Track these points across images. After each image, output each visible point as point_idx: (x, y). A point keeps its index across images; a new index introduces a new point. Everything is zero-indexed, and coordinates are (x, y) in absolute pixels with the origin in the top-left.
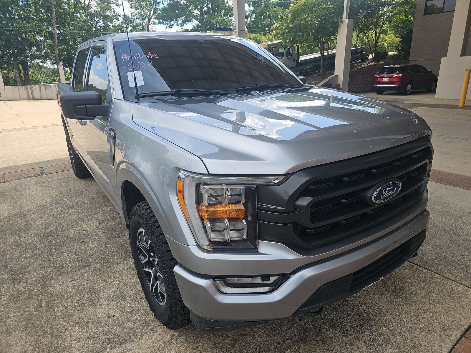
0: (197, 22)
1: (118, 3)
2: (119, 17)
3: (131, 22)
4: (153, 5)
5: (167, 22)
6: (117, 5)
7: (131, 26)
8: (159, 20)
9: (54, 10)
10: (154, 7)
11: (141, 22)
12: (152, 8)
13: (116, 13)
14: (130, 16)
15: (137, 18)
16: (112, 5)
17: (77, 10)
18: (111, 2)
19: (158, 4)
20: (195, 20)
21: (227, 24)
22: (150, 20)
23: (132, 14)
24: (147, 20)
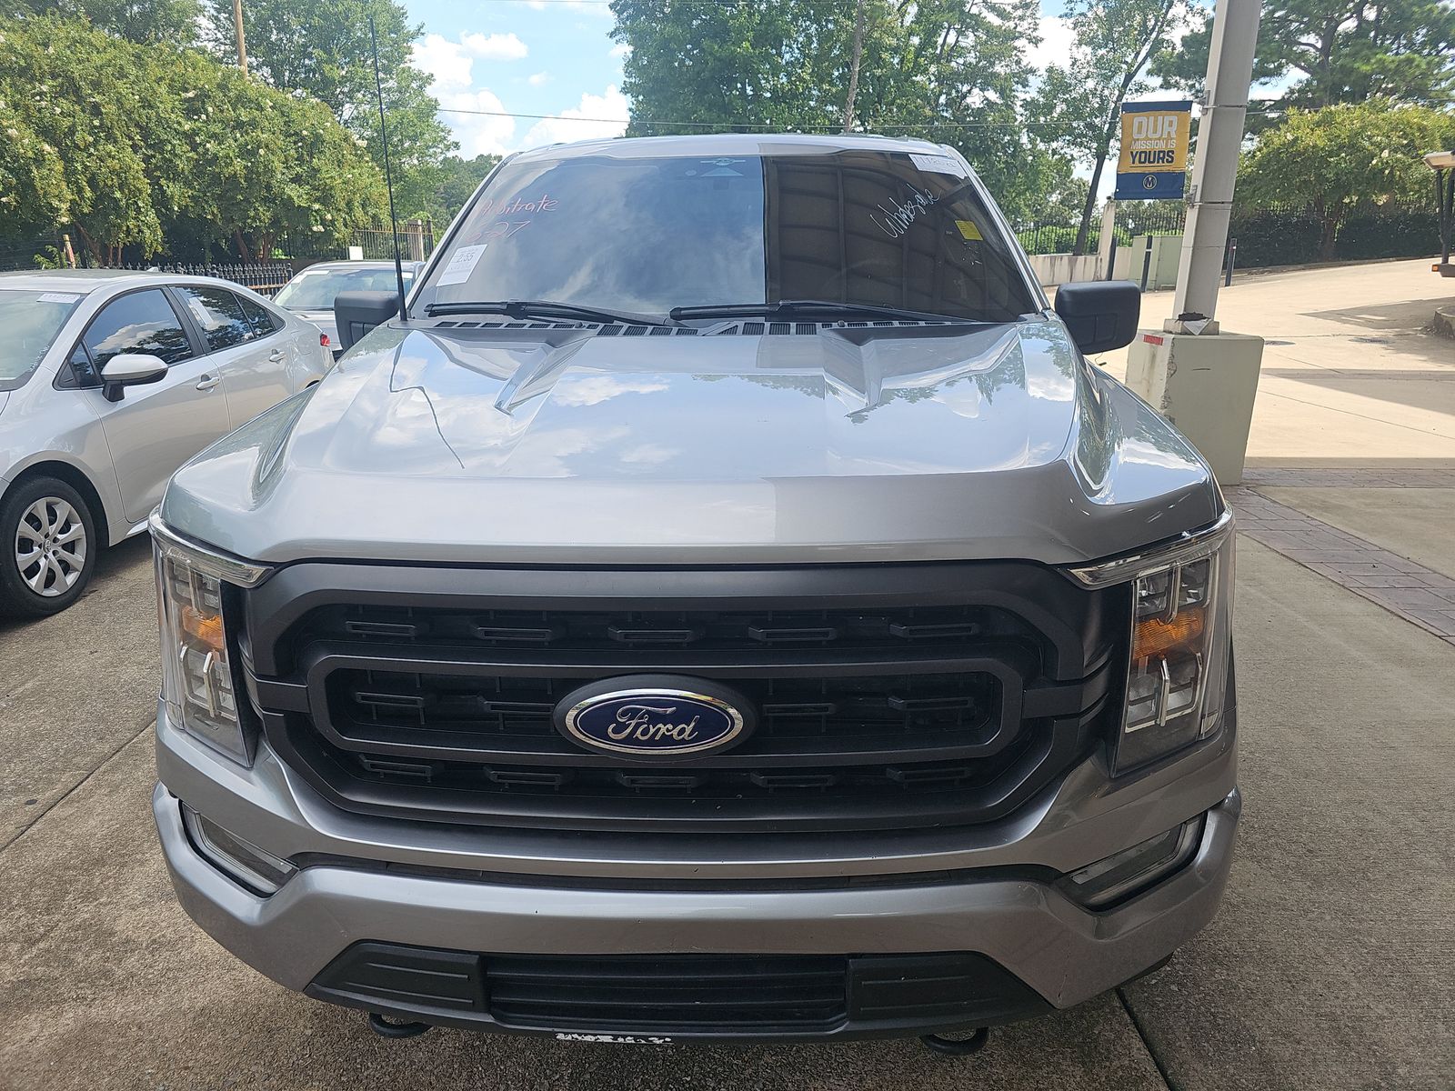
0: (1305, 76)
1: (1035, 34)
2: (1030, 77)
3: (1066, 88)
4: (1153, 29)
5: (1190, 83)
6: (1030, 41)
7: (1065, 101)
8: (1163, 77)
9: (857, 69)
10: (1154, 35)
11: (1100, 88)
12: (1146, 40)
13: (1023, 63)
14: (1067, 70)
15: (1087, 77)
16: (1018, 43)
17: (920, 65)
18: (1017, 35)
19: (1168, 25)
20: (1297, 69)
21: (1424, 75)
22: (1129, 77)
23: (1073, 64)
24: (1120, 79)
